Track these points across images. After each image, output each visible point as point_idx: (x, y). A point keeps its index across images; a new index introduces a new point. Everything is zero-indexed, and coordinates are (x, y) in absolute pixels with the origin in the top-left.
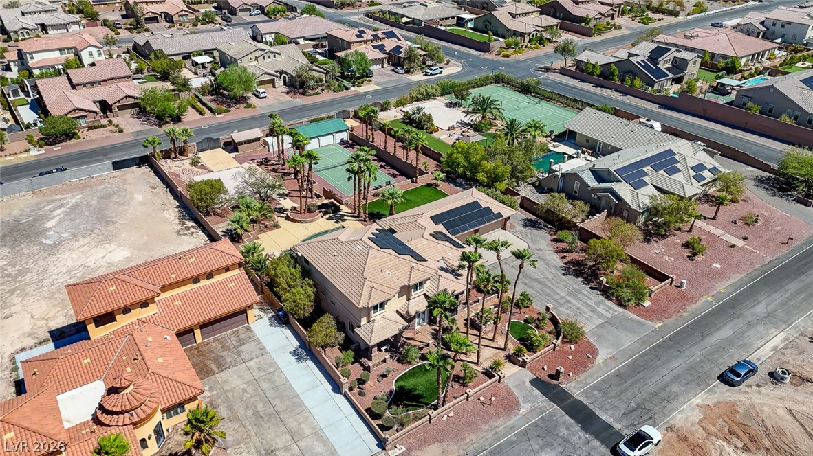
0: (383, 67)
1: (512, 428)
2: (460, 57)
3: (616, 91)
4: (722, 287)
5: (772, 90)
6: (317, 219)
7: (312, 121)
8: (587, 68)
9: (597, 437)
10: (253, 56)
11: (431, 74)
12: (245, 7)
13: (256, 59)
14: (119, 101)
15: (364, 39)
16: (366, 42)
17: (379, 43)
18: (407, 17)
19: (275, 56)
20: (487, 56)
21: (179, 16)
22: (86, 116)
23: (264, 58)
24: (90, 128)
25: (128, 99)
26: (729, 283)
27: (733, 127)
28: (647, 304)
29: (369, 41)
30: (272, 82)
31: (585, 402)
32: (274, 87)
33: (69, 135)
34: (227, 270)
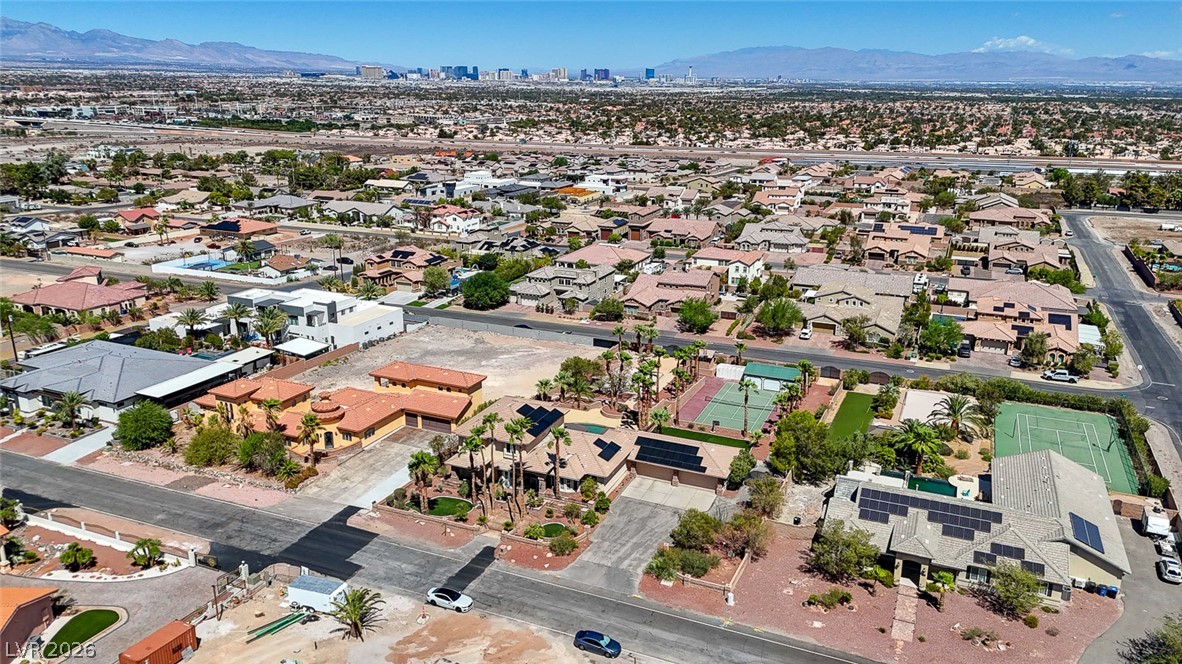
0: (1006, 353)
7: (787, 366)
10: (835, 298)
12: (1004, 262)
13: (838, 302)
14: (673, 303)
15: (1006, 314)
16: (1004, 318)
17: (1027, 324)
19: (861, 304)
21: (906, 257)
22: (637, 307)
23: (847, 303)
24: (636, 318)
25: (681, 304)
29: (1011, 317)
30: (833, 328)
32: (834, 333)
33: (618, 317)
34: (460, 391)
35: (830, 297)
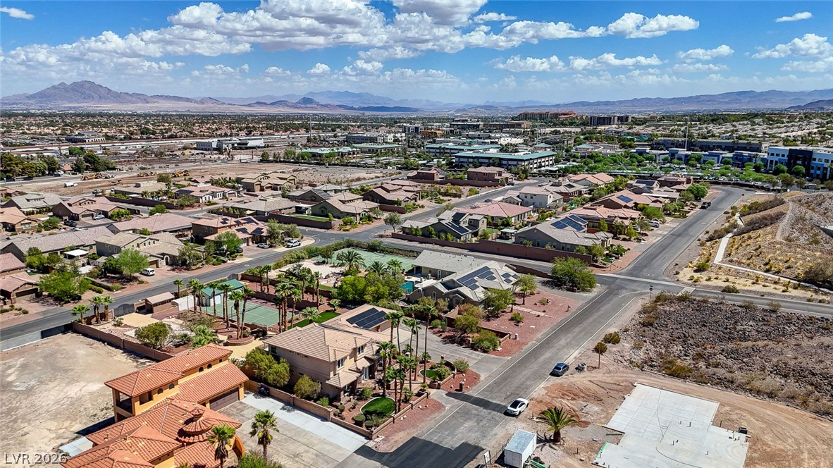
0: (248, 245)
1: (445, 416)
2: (310, 234)
3: (436, 244)
4: (539, 336)
5: (536, 231)
6: (251, 341)
8: (412, 231)
9: (493, 410)
10: (135, 244)
11: (292, 246)
12: (88, 213)
13: (138, 246)
14: (18, 288)
15: (229, 224)
16: (230, 227)
17: (241, 227)
18: (250, 210)
19: (154, 243)
20: (330, 231)
21: (22, 224)
25: (26, 286)
26: (542, 333)
27: (519, 258)
28: (499, 349)
29: (233, 225)
30: (156, 263)
31: (481, 398)
32: (157, 267)
34: (221, 361)
35: (132, 244)
